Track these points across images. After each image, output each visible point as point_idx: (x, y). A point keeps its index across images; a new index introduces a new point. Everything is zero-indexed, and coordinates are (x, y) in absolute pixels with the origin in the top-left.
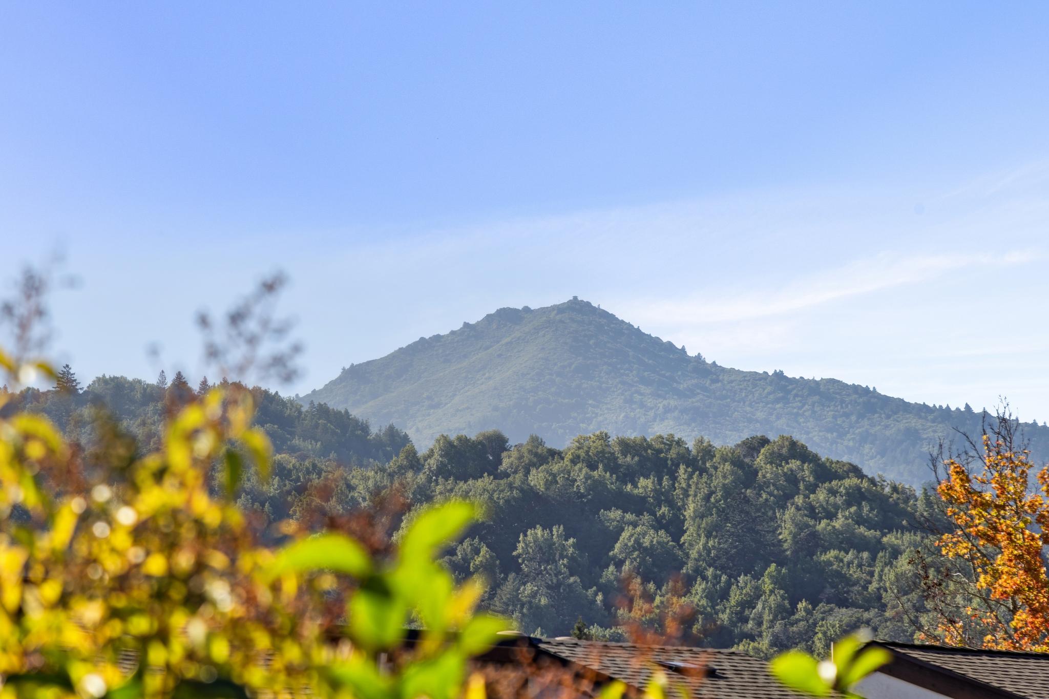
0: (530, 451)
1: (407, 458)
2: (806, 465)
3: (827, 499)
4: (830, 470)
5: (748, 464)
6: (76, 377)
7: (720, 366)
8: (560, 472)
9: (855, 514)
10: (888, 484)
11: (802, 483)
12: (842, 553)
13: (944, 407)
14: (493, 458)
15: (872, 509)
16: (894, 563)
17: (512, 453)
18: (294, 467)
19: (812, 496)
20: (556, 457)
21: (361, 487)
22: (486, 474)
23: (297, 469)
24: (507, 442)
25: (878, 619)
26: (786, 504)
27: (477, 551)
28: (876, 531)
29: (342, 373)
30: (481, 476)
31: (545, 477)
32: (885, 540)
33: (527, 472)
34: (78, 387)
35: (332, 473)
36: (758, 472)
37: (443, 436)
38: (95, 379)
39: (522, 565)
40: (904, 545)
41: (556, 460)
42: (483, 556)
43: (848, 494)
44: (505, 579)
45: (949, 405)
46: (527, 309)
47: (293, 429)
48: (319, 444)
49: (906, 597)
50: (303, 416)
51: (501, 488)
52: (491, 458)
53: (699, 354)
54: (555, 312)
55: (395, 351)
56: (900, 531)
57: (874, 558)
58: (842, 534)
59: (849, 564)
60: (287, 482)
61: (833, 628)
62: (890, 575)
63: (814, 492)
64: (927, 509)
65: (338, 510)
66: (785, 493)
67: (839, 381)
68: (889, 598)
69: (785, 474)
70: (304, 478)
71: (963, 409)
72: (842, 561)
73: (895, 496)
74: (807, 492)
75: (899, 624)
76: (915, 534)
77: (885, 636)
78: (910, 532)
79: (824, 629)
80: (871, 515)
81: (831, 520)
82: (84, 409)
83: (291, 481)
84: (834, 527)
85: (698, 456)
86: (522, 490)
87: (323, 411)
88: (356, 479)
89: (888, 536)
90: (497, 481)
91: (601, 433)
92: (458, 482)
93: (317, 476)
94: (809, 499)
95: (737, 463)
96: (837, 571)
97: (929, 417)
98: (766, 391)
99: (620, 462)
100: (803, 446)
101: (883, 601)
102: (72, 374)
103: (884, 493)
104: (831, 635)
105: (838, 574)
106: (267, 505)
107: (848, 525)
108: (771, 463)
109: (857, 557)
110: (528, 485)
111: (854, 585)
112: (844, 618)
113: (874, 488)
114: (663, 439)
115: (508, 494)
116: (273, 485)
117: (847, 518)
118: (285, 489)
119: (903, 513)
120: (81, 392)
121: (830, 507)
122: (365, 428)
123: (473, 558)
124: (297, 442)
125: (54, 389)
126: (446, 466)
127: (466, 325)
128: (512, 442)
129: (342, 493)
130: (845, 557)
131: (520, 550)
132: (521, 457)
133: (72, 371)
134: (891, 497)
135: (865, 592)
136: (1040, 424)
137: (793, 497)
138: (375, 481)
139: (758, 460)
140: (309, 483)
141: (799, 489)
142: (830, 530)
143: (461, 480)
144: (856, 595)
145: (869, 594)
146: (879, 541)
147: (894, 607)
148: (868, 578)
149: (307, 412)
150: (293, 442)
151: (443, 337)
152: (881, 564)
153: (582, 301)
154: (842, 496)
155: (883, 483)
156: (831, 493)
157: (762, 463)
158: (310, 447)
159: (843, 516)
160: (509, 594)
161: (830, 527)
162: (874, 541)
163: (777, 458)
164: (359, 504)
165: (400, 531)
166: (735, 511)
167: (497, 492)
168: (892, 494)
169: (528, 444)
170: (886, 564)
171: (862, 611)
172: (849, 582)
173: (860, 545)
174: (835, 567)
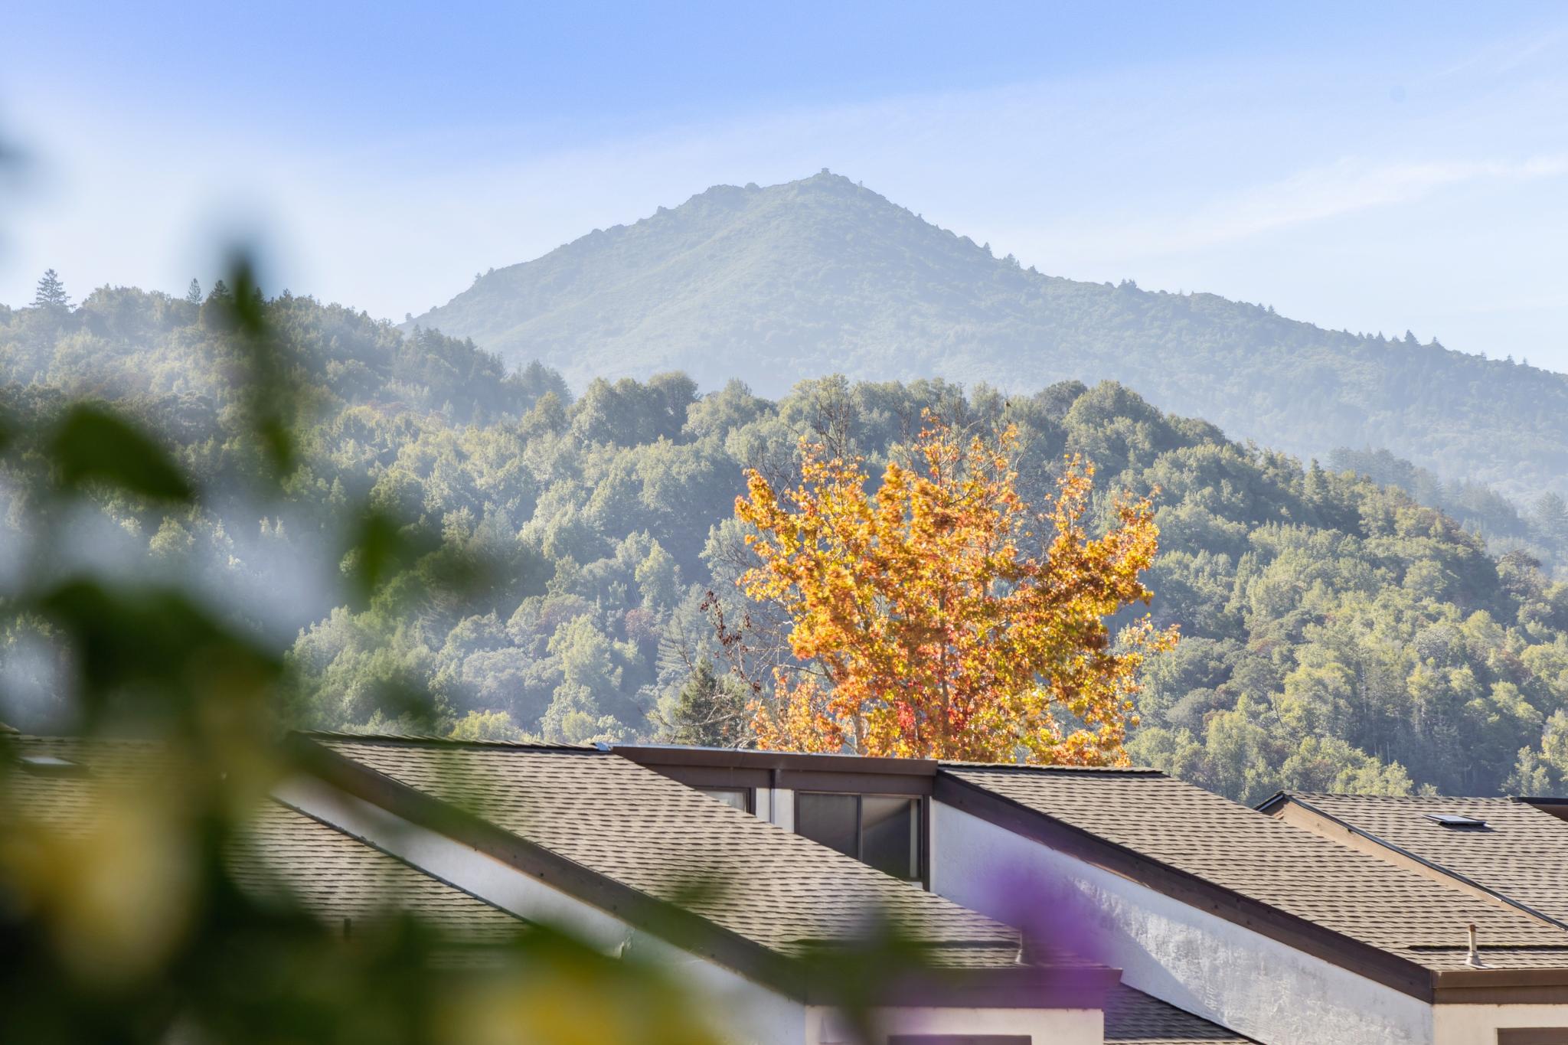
0: (728, 403)
1: (546, 411)
2: (1139, 425)
3: (1169, 475)
4: (1175, 433)
5: (1053, 424)
6: (64, 288)
7: (1042, 275)
8: (771, 434)
9: (1210, 497)
10: (1261, 454)
11: (1132, 451)
12: (1188, 556)
13: (1375, 335)
14: (675, 414)
15: (1235, 491)
16: (1265, 571)
17: (702, 406)
18: (378, 424)
19: (1147, 471)
20: (767, 411)
21: (477, 455)
22: (661, 437)
23: (382, 429)
24: (696, 389)
25: (1234, 653)
26: (1107, 483)
27: (645, 551)
28: (1239, 523)
29: (476, 282)
30: (655, 441)
31: (749, 441)
32: (1253, 536)
33: (725, 433)
34: (67, 303)
35: (434, 434)
36: (1067, 436)
37: (599, 379)
38: (95, 292)
39: (712, 572)
40: (1281, 545)
41: (766, 416)
42: (654, 559)
43: (1201, 468)
44: (686, 593)
45: (1383, 334)
46: (752, 188)
47: (388, 368)
48: (426, 389)
49: (1277, 621)
50: (403, 347)
51: (683, 458)
52: (672, 413)
53: (1010, 255)
54: (795, 192)
55: (555, 250)
56: (1275, 523)
57: (1234, 564)
58: (1190, 528)
59: (1198, 572)
60: (367, 448)
61: (1167, 666)
62: (1256, 589)
63: (1150, 465)
64: (1317, 491)
65: (442, 490)
66: (1106, 467)
67: (1219, 297)
68: (1254, 623)
69: (1108, 439)
70: (393, 442)
71: (1402, 339)
72: (1187, 567)
73: (1271, 471)
74: (1140, 465)
75: (1265, 661)
76: (1298, 527)
77: (1243, 678)
78: (1291, 526)
79: (1155, 668)
80: (1233, 499)
81: (1174, 506)
82: (75, 337)
83: (374, 446)
84: (1177, 517)
85: (978, 411)
86: (714, 462)
87: (433, 341)
88: (471, 444)
89: (1258, 530)
90: (677, 447)
91: (836, 376)
92: (620, 448)
93: (412, 439)
94: (1142, 475)
95: (1037, 421)
96: (1178, 582)
97: (1352, 352)
98: (1109, 311)
99: (862, 419)
100: (1135, 397)
101: (1245, 627)
102: (59, 284)
103: (1255, 467)
104: (1164, 677)
105: (1181, 587)
106: (336, 482)
107: (1199, 514)
108: (1087, 422)
109: (1210, 562)
110: (724, 453)
111: (1204, 602)
112: (1184, 652)
113: (1240, 459)
114: (927, 385)
115: (693, 466)
116: (346, 452)
117: (1197, 504)
118: (363, 458)
119: (1283, 497)
120: (72, 310)
121: (1173, 488)
122: (496, 367)
123: (639, 563)
124: (394, 386)
125: (32, 307)
126: (603, 424)
127: (662, 211)
128: (702, 390)
129: (448, 464)
130: (1192, 562)
131: (708, 551)
132: (715, 412)
133: (58, 280)
134: (1264, 473)
135: (1219, 615)
136: (1518, 362)
137: (1118, 473)
138: (498, 446)
139: (1068, 417)
140: (401, 449)
141: (1128, 461)
142: (1171, 522)
143: (625, 446)
144: (1205, 618)
145: (1225, 616)
146: (1244, 539)
147: (1260, 636)
148: (1226, 593)
149: (410, 341)
150: (388, 386)
151: (626, 228)
152: (1244, 572)
153: (836, 175)
154: (1192, 472)
155: (1254, 452)
156: (1176, 467)
157: (1074, 421)
158: (413, 394)
159: (1192, 501)
160: (692, 616)
161: (1171, 518)
162: (1236, 537)
163: (1097, 415)
164: (474, 480)
165: (533, 522)
166: (1028, 493)
167: (678, 464)
168: (1267, 468)
169: (725, 393)
170: (1252, 572)
171: (1213, 643)
172: (1195, 598)
173: (1215, 544)
174: (1176, 577)
